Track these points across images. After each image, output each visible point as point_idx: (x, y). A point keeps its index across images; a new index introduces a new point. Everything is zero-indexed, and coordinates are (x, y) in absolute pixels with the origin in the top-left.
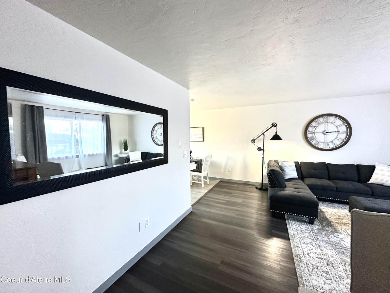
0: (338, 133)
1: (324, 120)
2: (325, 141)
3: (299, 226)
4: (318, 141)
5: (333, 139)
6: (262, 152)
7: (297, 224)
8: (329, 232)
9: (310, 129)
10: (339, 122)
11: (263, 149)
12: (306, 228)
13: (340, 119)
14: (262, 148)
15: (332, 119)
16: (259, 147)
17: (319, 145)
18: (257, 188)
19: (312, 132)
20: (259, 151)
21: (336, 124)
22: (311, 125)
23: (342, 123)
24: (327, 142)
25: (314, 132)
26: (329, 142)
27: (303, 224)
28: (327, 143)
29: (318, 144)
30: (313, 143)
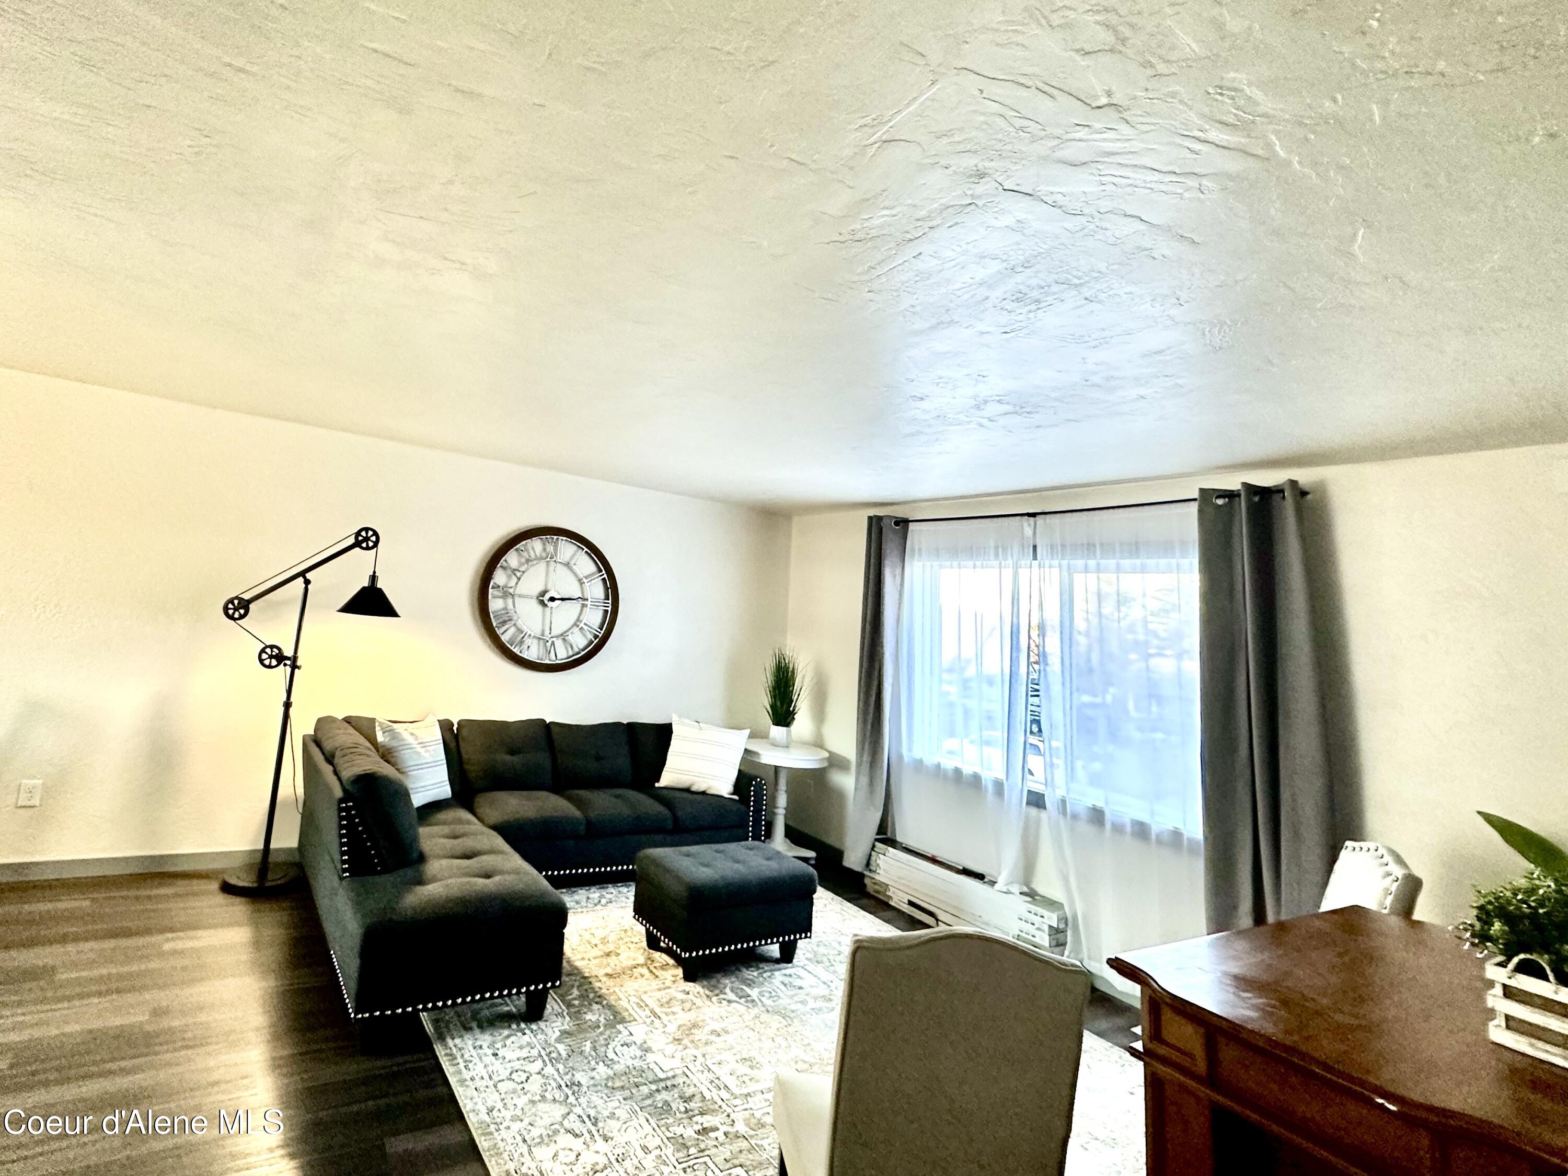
0: (584, 606)
1: (545, 549)
2: (543, 631)
3: (495, 1055)
4: (525, 629)
5: (566, 629)
6: (282, 672)
7: (485, 1045)
8: (601, 1034)
9: (499, 577)
10: (586, 565)
11: (295, 658)
12: (524, 1053)
13: (589, 555)
14: (288, 652)
15: (567, 549)
16: (272, 647)
17: (525, 647)
18: (228, 889)
19: (506, 594)
20: (270, 667)
21: (578, 572)
22: (505, 564)
23: (594, 569)
24: (553, 634)
25: (511, 591)
26: (556, 637)
27: (506, 1032)
28: (550, 643)
29: (521, 642)
30: (505, 638)
